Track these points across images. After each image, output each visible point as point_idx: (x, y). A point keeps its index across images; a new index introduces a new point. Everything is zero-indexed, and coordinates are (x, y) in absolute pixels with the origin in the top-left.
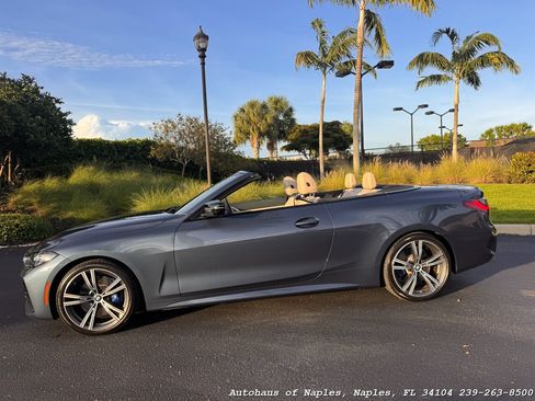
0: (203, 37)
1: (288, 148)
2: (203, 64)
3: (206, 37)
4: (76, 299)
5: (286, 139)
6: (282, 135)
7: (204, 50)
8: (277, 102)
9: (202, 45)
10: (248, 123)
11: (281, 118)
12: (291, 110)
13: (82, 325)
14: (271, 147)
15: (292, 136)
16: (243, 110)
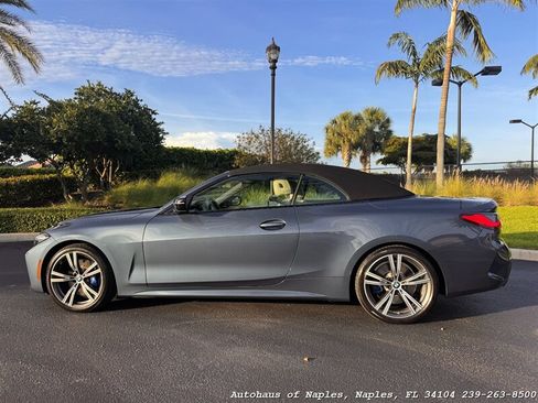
0: (275, 48)
1: (385, 162)
2: (273, 75)
3: (277, 49)
4: (60, 278)
5: (382, 152)
6: (377, 148)
7: (275, 61)
8: (373, 113)
9: (273, 57)
10: (339, 134)
11: (377, 130)
12: (388, 121)
13: (64, 301)
14: (364, 159)
15: (391, 149)
16: (335, 122)
